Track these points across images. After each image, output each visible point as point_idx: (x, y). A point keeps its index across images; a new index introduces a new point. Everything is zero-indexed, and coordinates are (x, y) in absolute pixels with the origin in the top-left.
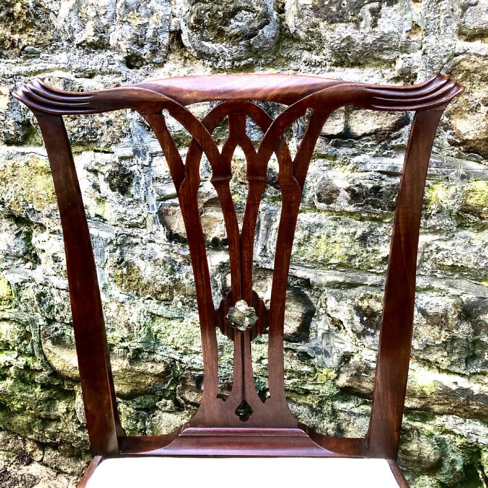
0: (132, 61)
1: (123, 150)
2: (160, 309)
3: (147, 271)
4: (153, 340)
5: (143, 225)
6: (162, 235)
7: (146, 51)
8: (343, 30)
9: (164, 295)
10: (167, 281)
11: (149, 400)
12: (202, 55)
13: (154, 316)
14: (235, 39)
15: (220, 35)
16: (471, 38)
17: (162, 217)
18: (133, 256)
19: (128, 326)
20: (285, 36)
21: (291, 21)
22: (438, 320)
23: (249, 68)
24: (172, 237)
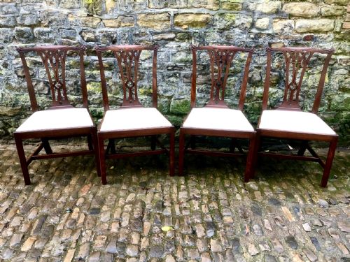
0: (5, 42)
1: (5, 59)
2: (18, 93)
3: (14, 85)
4: (17, 101)
5: (12, 74)
6: (16, 76)
7: (8, 40)
8: (44, 37)
9: (18, 89)
10: (18, 86)
11: (19, 116)
12: (20, 41)
13: (17, 95)
14: (25, 38)
15: (22, 37)
16: (64, 38)
17: (16, 72)
18: (10, 82)
19: (11, 98)
20: (34, 38)
21: (35, 35)
22: (71, 86)
23: (29, 43)
24: (19, 76)
